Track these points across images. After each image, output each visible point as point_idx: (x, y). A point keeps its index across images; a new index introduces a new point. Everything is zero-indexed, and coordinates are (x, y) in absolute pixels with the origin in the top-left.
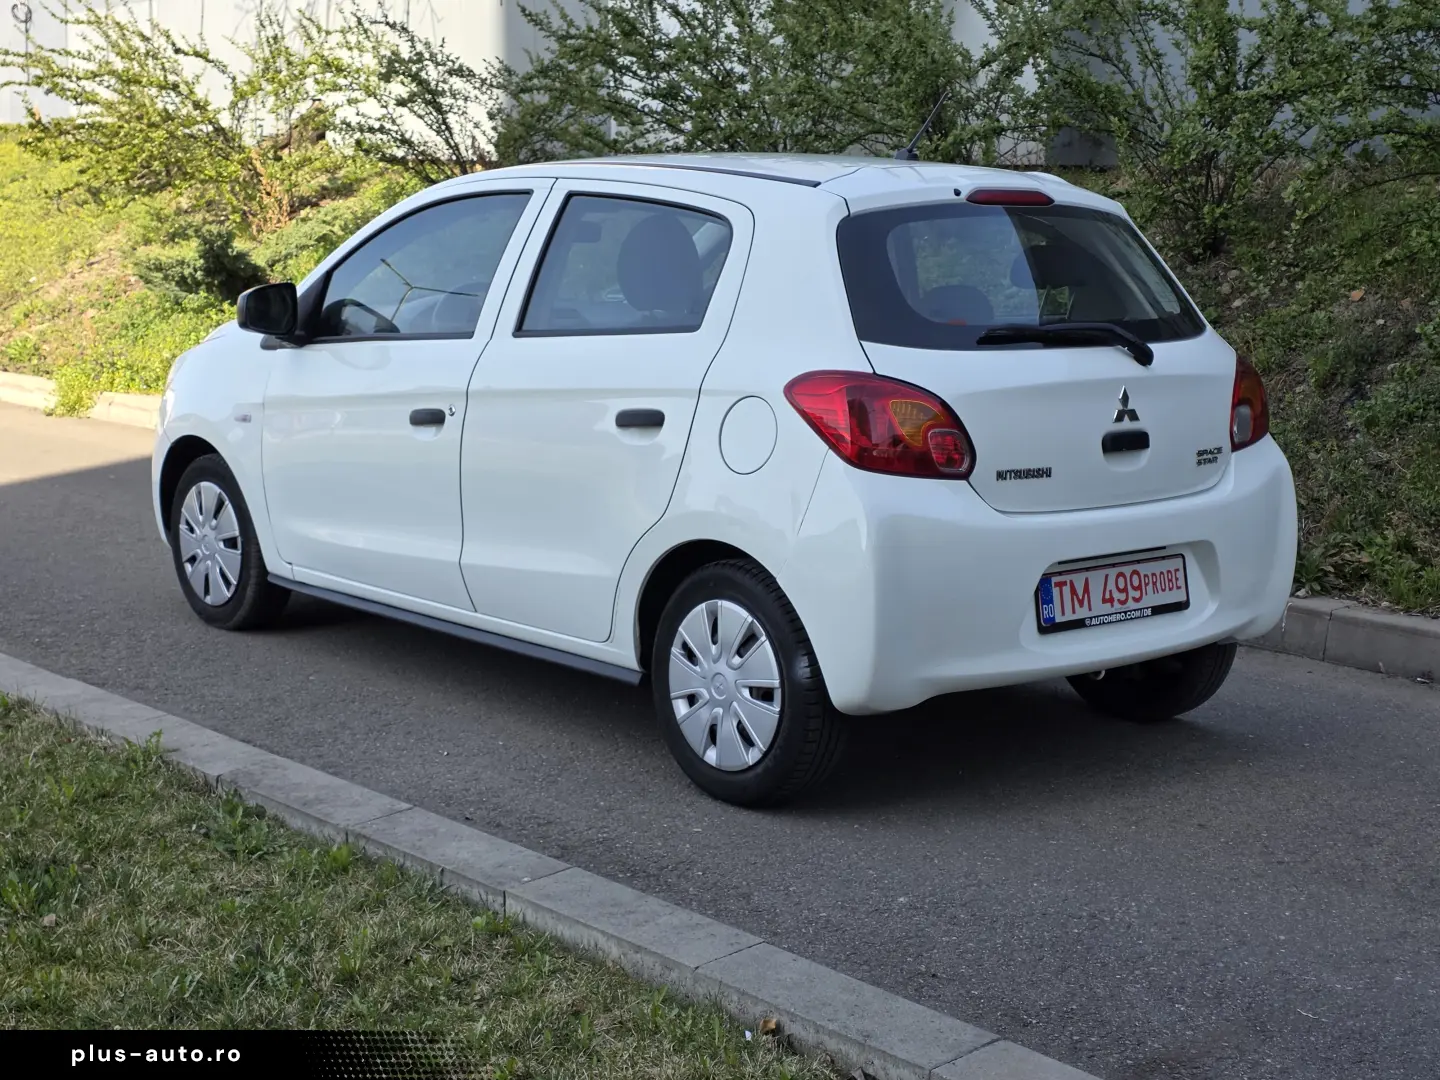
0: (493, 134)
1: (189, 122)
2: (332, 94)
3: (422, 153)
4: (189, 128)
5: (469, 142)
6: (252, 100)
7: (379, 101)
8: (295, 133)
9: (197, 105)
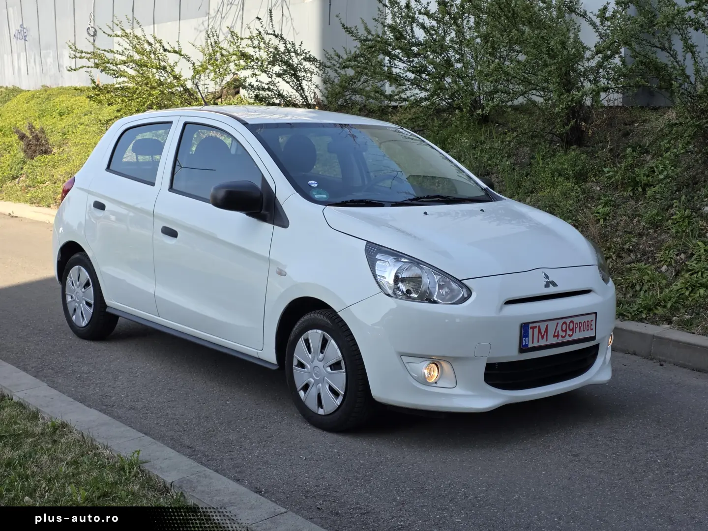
0: (325, 91)
1: (171, 86)
2: (243, 71)
3: (289, 101)
4: (171, 89)
5: (312, 95)
6: (203, 74)
7: (268, 74)
8: (224, 91)
9: (175, 77)
